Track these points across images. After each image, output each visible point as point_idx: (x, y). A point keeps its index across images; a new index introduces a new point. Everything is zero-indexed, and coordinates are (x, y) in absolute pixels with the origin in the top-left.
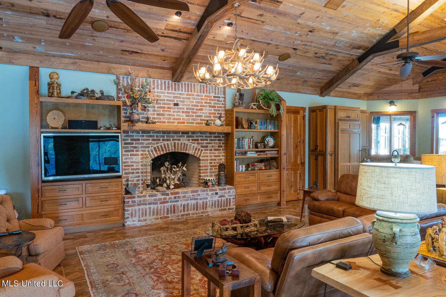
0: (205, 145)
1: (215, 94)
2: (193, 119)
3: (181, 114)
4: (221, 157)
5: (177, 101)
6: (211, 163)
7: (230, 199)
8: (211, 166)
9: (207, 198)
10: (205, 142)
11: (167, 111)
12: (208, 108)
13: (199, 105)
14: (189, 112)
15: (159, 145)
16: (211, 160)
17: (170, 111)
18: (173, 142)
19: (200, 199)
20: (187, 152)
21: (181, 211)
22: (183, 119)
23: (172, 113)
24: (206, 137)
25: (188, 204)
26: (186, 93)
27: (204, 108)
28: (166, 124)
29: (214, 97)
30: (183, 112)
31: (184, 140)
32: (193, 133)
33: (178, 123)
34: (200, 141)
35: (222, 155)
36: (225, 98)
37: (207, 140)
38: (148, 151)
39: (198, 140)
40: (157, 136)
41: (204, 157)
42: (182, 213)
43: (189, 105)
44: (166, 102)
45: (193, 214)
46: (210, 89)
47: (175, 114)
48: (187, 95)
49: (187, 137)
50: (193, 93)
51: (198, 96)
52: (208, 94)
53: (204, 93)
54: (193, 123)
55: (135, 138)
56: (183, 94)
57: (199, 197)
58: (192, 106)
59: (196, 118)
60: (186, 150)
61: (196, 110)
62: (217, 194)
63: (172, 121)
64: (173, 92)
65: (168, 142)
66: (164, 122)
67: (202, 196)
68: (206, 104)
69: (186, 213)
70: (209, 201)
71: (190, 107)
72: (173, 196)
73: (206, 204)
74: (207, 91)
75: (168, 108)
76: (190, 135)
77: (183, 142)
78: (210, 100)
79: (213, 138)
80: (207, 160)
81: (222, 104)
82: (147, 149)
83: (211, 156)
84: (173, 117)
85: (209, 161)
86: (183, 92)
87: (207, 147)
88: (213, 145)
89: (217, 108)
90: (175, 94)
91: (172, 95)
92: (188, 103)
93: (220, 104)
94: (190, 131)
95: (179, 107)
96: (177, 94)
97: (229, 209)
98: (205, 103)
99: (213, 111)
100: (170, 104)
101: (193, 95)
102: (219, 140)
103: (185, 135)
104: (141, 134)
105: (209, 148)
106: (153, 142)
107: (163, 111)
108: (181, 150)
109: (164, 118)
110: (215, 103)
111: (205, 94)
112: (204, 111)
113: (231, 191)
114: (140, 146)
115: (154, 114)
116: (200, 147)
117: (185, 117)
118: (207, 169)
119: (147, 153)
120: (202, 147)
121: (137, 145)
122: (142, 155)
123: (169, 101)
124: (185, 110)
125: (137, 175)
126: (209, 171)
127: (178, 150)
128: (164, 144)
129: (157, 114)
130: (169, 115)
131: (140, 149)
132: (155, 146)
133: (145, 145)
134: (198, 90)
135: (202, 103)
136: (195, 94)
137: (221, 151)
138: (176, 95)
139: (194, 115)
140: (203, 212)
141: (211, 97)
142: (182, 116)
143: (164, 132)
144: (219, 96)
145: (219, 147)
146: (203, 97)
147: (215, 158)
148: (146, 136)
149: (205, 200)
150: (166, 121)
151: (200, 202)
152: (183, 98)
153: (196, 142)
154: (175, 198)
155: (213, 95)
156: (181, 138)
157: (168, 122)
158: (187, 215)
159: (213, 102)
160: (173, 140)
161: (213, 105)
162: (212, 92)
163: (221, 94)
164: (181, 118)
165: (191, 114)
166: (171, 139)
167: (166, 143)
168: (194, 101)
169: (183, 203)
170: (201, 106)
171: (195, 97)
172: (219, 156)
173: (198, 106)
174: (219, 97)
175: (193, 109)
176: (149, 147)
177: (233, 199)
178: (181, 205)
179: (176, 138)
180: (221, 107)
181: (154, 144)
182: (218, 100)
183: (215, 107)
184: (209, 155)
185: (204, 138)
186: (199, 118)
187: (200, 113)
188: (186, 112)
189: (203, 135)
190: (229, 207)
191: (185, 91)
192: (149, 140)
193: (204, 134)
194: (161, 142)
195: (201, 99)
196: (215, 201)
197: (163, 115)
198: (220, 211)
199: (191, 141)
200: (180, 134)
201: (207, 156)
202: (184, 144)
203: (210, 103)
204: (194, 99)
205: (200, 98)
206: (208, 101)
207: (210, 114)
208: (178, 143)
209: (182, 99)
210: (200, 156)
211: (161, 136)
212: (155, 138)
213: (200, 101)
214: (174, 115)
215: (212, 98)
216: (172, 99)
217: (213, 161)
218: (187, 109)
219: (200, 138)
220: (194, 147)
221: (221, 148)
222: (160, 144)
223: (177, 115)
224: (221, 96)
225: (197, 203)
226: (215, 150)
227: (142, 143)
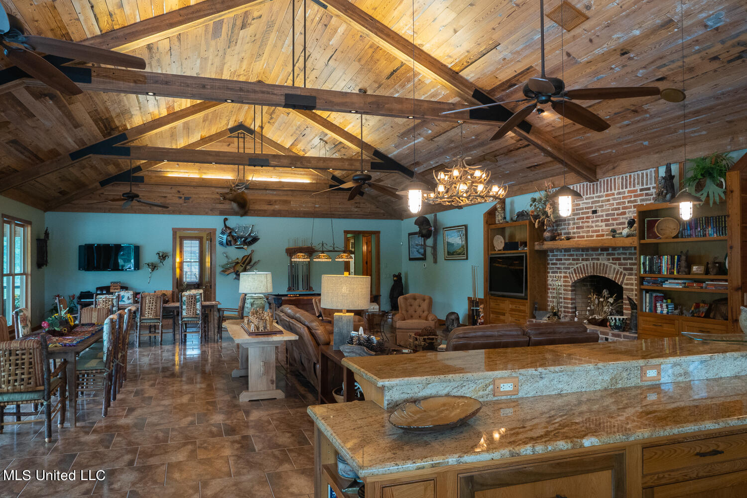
0: (629, 266)
1: (643, 184)
3: (600, 224)
5: (596, 207)
10: (629, 261)
11: (585, 222)
12: (632, 209)
13: (621, 206)
14: (609, 220)
17: (589, 222)
18: (592, 262)
20: (607, 276)
22: (602, 230)
23: (590, 224)
24: (630, 254)
26: (605, 193)
27: (627, 211)
28: (586, 239)
29: (641, 190)
30: (602, 221)
31: (603, 260)
32: (614, 249)
33: (597, 236)
34: (622, 261)
36: (657, 188)
37: (632, 259)
38: (569, 273)
39: (620, 259)
40: (576, 255)
41: (627, 284)
43: (608, 210)
44: (585, 211)
46: (634, 180)
47: (594, 225)
48: (607, 195)
49: (608, 255)
50: (613, 191)
51: (620, 193)
52: (632, 189)
53: (626, 188)
56: (602, 196)
58: (613, 210)
59: (617, 227)
60: (606, 273)
61: (618, 215)
63: (591, 234)
64: (592, 195)
65: (588, 262)
66: (583, 237)
68: (629, 204)
71: (610, 212)
74: (630, 184)
75: (587, 218)
76: (610, 252)
77: (603, 262)
78: (634, 196)
81: (653, 199)
82: (568, 271)
84: (592, 229)
85: (634, 292)
86: (602, 193)
87: (632, 269)
90: (593, 198)
91: (590, 201)
92: (607, 207)
93: (650, 200)
94: (611, 247)
95: (598, 214)
96: (596, 197)
98: (629, 202)
100: (588, 213)
101: (613, 194)
103: (605, 253)
104: (563, 253)
105: (634, 272)
106: (573, 262)
107: (582, 222)
108: (600, 273)
109: (582, 232)
110: (641, 200)
111: (628, 189)
112: (627, 215)
114: (562, 266)
115: (574, 228)
116: (622, 270)
117: (604, 227)
119: (568, 275)
120: (625, 269)
122: (565, 277)
123: (588, 208)
124: (605, 217)
128: (584, 265)
129: (577, 228)
130: (588, 227)
131: (563, 270)
132: (575, 267)
133: (566, 266)
134: (619, 186)
135: (624, 203)
136: (616, 192)
138: (595, 199)
139: (615, 222)
141: (636, 191)
142: (601, 226)
143: (583, 250)
144: (649, 186)
146: (626, 194)
148: (567, 255)
150: (585, 234)
152: (602, 201)
155: (638, 187)
156: (600, 257)
157: (587, 236)
159: (638, 199)
161: (639, 203)
162: (638, 184)
163: (651, 184)
164: (600, 228)
165: (611, 222)
166: (590, 258)
168: (615, 202)
170: (623, 208)
171: (616, 196)
173: (619, 209)
174: (649, 189)
175: (614, 214)
176: (570, 268)
179: (594, 256)
181: (574, 265)
182: (647, 195)
184: (634, 282)
185: (628, 256)
186: (621, 226)
187: (623, 218)
188: (605, 220)
189: (626, 252)
191: (604, 191)
192: (570, 259)
193: (627, 250)
194: (580, 261)
195: (624, 198)
197: (582, 227)
199: (611, 261)
200: (599, 252)
201: (632, 284)
202: (604, 264)
203: (635, 201)
204: (614, 199)
205: (622, 196)
206: (632, 199)
208: (597, 263)
209: (601, 204)
210: (622, 282)
211: (580, 255)
213: (622, 200)
214: (592, 227)
215: (639, 192)
216: (590, 205)
218: (606, 215)
219: (622, 257)
220: (615, 269)
222: (579, 265)
223: (596, 226)
224: (651, 186)
227: (564, 264)
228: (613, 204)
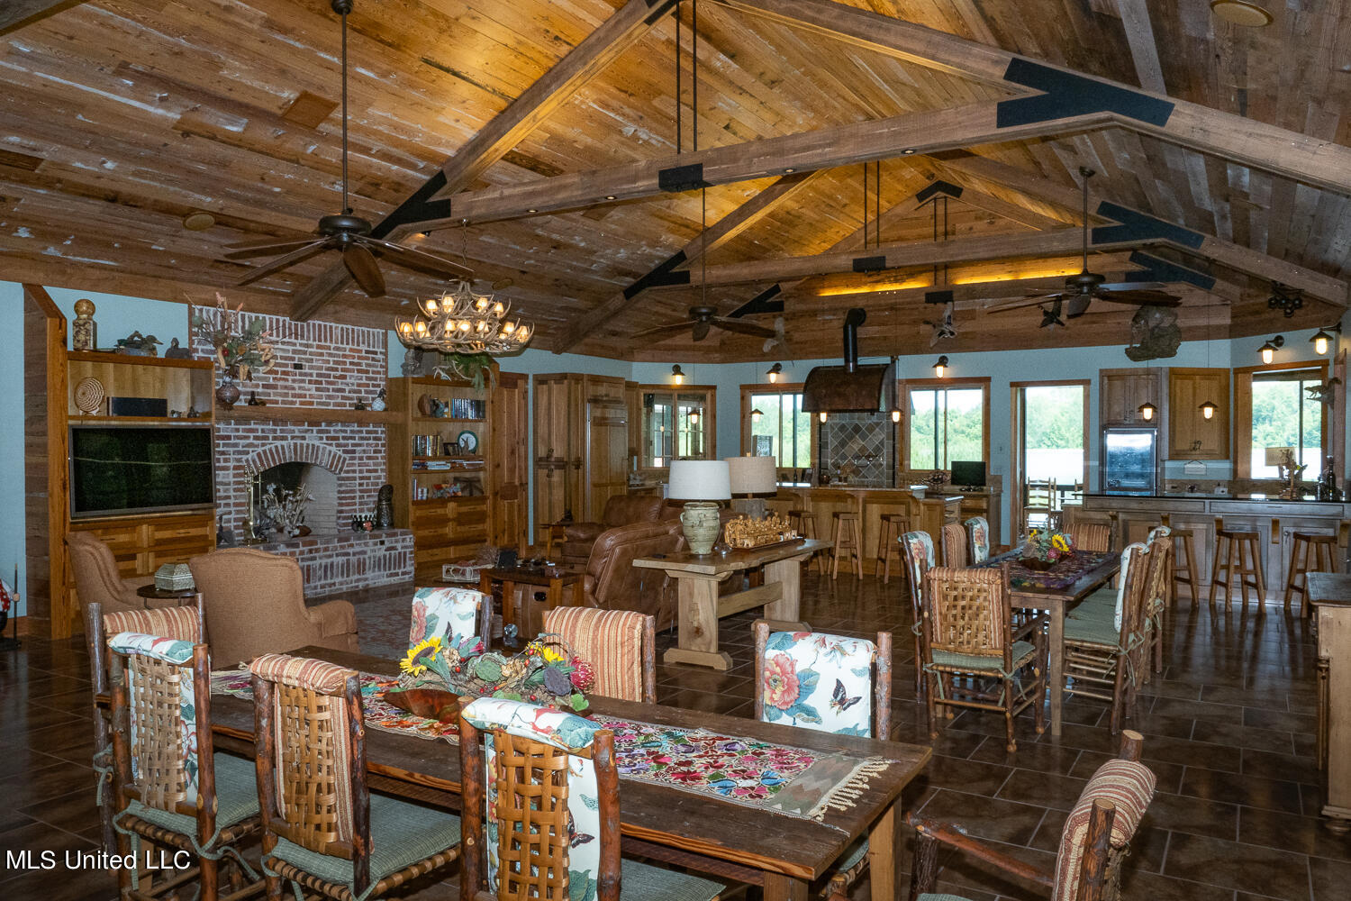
0: (350, 448)
1: (369, 346)
2: (329, 397)
3: (307, 385)
4: (379, 473)
5: (300, 359)
6: (361, 485)
7: (405, 553)
8: (361, 491)
9: (365, 553)
10: (351, 442)
11: (281, 379)
12: (355, 374)
13: (340, 367)
14: (321, 383)
15: (267, 448)
16: (361, 478)
17: (287, 380)
18: (292, 442)
19: (354, 554)
20: (318, 462)
21: (320, 580)
22: (310, 395)
23: (290, 383)
25: (332, 564)
26: (315, 343)
27: (348, 374)
28: (280, 405)
29: (367, 352)
30: (310, 382)
31: (312, 439)
32: (329, 423)
33: (301, 403)
34: (341, 441)
35: (382, 470)
36: (386, 354)
37: (353, 438)
38: (247, 461)
39: (337, 438)
40: (263, 431)
41: (347, 472)
42: (323, 582)
43: (321, 368)
44: (279, 361)
45: (341, 584)
47: (296, 385)
48: (318, 347)
49: (319, 432)
50: (328, 344)
51: (337, 349)
52: (355, 347)
53: (348, 344)
54: (328, 404)
55: (222, 433)
56: (311, 346)
57: (351, 550)
58: (328, 369)
59: (334, 393)
60: (317, 458)
61: (335, 377)
62: (382, 543)
63: (290, 399)
64: (293, 340)
65: (284, 443)
66: (277, 402)
67: (357, 549)
68: (351, 367)
69: (329, 581)
70: (370, 558)
71: (324, 372)
72: (306, 549)
73: (364, 564)
74: (353, 340)
75: (284, 373)
76: (323, 427)
77: (311, 443)
78: (359, 358)
79: (364, 435)
80: (354, 479)
81: (382, 366)
82: (244, 457)
83: (361, 471)
84: (293, 392)
85: (358, 482)
86: (311, 342)
87: (354, 452)
88: (365, 448)
89: (371, 375)
90: (295, 345)
91: (290, 348)
92: (319, 364)
93: (377, 367)
94: (324, 421)
95: (303, 371)
96: (301, 345)
97: (404, 574)
98: (351, 363)
99: (364, 381)
100: (286, 366)
101: (329, 348)
102: (375, 439)
103: (315, 429)
104: (233, 426)
105: (357, 455)
106: (256, 442)
107: (274, 379)
109: (275, 394)
110: (367, 365)
111: (350, 346)
112: (348, 380)
113: (408, 537)
114: (231, 449)
115: (257, 386)
116: (341, 453)
117: (313, 392)
118: (354, 498)
119: (245, 464)
120: (345, 452)
121: (225, 449)
122: (236, 468)
123: (286, 358)
124: (314, 378)
125: (227, 509)
126: (357, 500)
127: (301, 458)
128: (276, 447)
129: (264, 386)
130: (286, 387)
131: (232, 456)
132: (260, 450)
133: (240, 449)
134: (337, 338)
135: (345, 363)
136: (333, 345)
137: (380, 460)
138: (298, 348)
139: (331, 387)
140: (358, 580)
141: (360, 351)
142: (309, 390)
144: (376, 349)
145: (375, 452)
146: (347, 353)
147: (368, 474)
148: (244, 430)
149: (362, 557)
150: (280, 399)
151: (353, 559)
152: (311, 354)
153: (334, 442)
154: (311, 551)
155: (364, 347)
156: (307, 435)
157: (283, 402)
158: (330, 585)
159: (364, 362)
160: (293, 438)
161: (364, 367)
162: (363, 343)
163: (378, 347)
164: (308, 393)
165: (324, 385)
166: (289, 436)
167: (279, 443)
168: (331, 359)
169: (324, 561)
170: (343, 370)
171: (332, 351)
172: (376, 471)
173: (337, 370)
174: (376, 353)
175: (329, 376)
176: (248, 453)
177: (411, 553)
178: (321, 565)
179: (297, 434)
180: (379, 373)
181: (257, 446)
182: (373, 359)
183: (367, 372)
184: (357, 468)
185: (349, 435)
186: (340, 394)
187: (342, 383)
188: (317, 382)
190: (403, 570)
191: (314, 340)
192: (248, 437)
194: (270, 441)
195: (344, 356)
196: (380, 559)
197: (275, 387)
198: (388, 576)
199: (325, 441)
200: (306, 427)
201: (354, 471)
202: (313, 445)
203: (359, 364)
204: (330, 355)
205: (341, 353)
206: (356, 360)
207: (359, 385)
208: (302, 445)
209: (308, 356)
210: (341, 470)
211: (269, 430)
212: (260, 434)
213: (341, 359)
214: (293, 389)
215: (364, 354)
216: (290, 355)
217: (365, 481)
218: (318, 375)
219: (341, 435)
220: (330, 452)
221: (379, 455)
222: (268, 446)
223: (300, 388)
224: (379, 350)
225: (348, 560)
226: (369, 458)
227: (236, 445)
228: (328, 362)
